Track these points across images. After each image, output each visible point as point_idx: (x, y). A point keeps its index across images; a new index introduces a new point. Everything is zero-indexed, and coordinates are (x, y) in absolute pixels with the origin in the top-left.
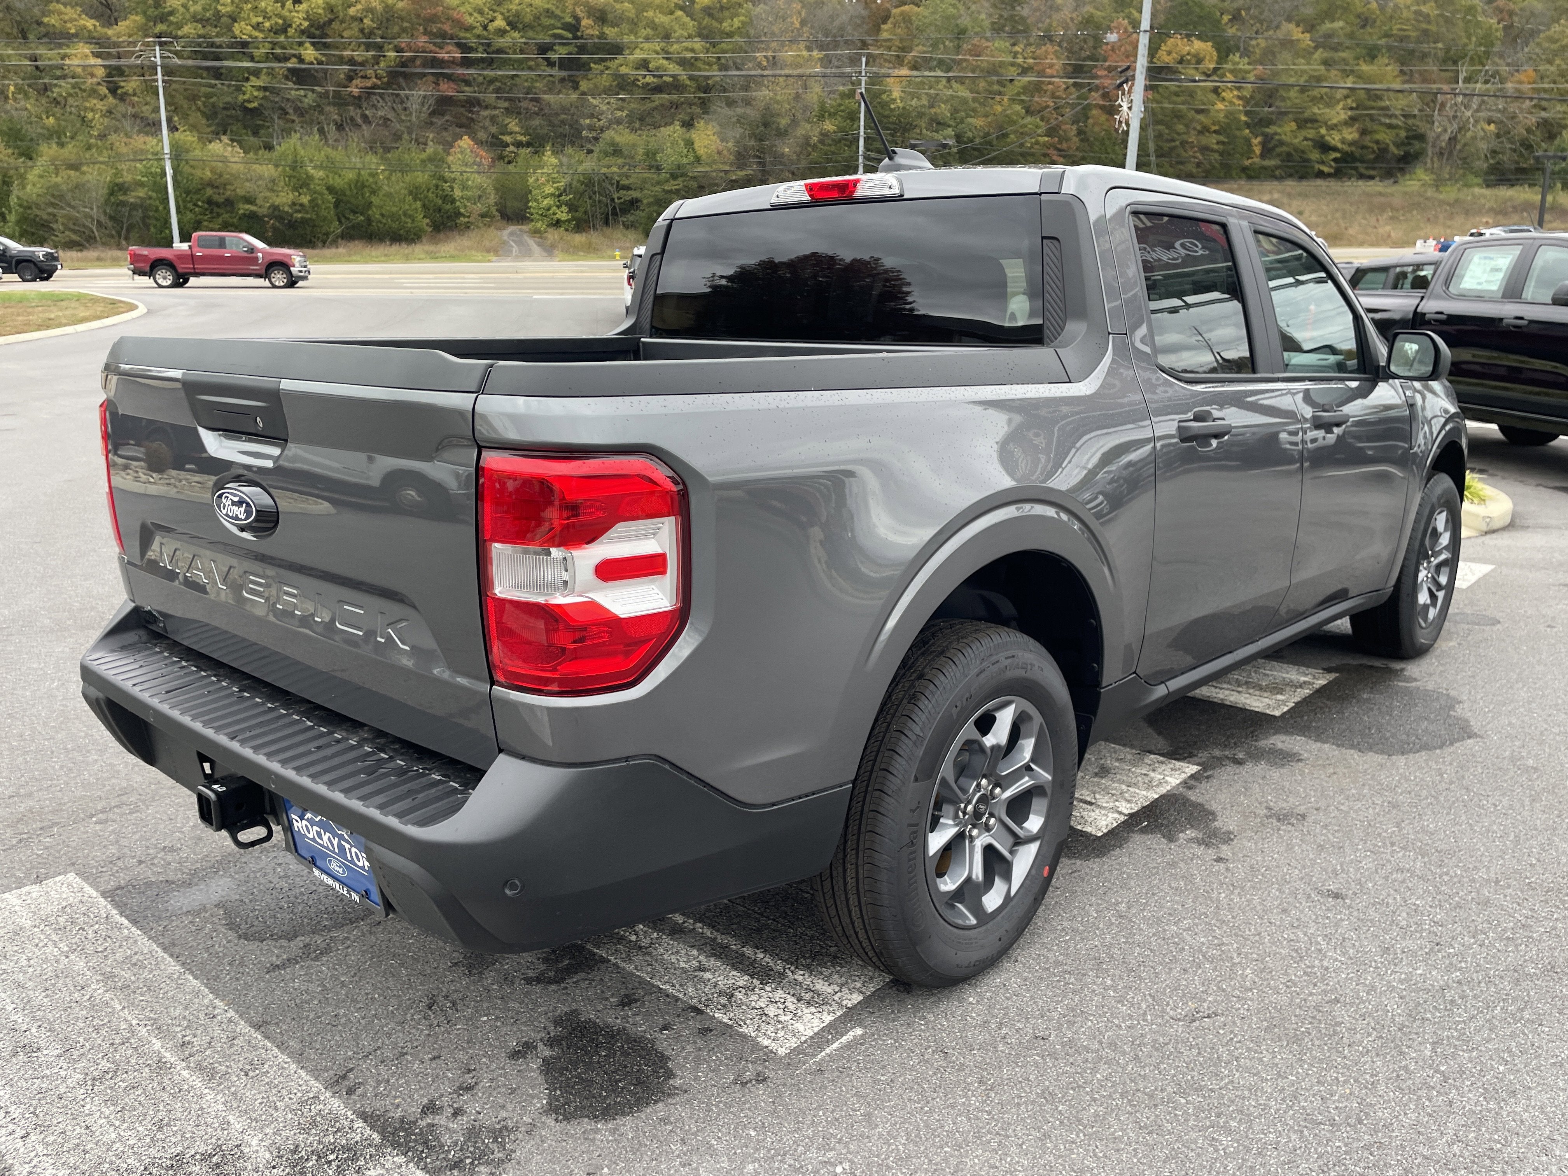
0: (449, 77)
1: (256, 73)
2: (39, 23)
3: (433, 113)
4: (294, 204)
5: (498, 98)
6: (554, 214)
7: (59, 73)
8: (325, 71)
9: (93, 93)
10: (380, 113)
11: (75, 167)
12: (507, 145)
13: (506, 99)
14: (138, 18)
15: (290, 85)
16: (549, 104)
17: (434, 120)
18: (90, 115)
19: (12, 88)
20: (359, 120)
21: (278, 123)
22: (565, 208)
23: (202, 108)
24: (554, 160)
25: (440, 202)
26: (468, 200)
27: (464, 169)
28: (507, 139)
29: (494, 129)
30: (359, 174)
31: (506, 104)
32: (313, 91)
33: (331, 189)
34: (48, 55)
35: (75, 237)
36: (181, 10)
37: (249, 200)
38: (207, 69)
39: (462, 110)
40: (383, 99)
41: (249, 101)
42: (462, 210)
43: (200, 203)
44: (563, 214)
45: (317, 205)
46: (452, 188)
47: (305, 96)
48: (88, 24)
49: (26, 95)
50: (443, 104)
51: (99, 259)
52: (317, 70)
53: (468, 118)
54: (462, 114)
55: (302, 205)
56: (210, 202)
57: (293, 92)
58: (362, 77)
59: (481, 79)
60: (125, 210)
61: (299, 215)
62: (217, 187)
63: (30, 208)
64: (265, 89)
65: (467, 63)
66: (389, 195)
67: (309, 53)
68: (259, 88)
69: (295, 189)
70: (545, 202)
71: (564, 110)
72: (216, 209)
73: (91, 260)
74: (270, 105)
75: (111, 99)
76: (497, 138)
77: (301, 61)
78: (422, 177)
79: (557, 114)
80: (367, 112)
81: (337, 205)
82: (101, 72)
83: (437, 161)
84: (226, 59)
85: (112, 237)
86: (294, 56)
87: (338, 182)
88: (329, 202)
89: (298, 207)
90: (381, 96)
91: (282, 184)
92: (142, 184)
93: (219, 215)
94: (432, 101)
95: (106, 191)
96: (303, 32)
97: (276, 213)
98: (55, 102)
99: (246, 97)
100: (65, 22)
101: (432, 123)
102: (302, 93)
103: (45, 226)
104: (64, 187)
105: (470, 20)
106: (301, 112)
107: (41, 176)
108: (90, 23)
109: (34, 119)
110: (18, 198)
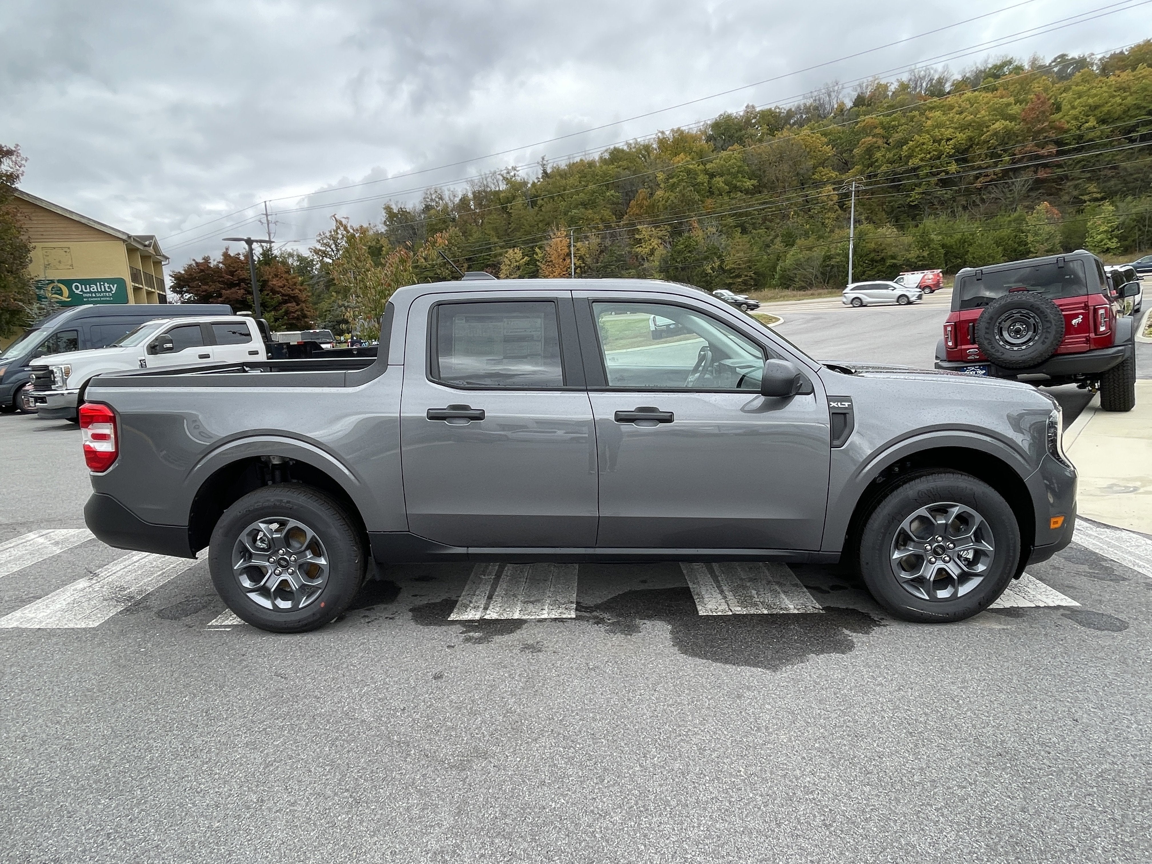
0: (1045, 166)
1: (919, 185)
2: (810, 179)
3: (1031, 190)
4: (919, 257)
5: (1084, 172)
6: (1105, 244)
7: (815, 202)
8: (961, 177)
9: (831, 209)
10: (993, 196)
11: (810, 249)
12: (1085, 202)
13: (1089, 171)
14: (858, 167)
15: (938, 188)
16: (1125, 169)
17: (1030, 194)
18: (827, 221)
19: (792, 213)
20: (978, 202)
21: (927, 210)
22: (1115, 240)
23: (886, 210)
24: (1111, 208)
25: (1017, 246)
26: (1038, 242)
27: (1037, 223)
28: (1086, 198)
29: (1075, 193)
30: (963, 234)
31: (1089, 175)
32: (951, 190)
33: (943, 246)
34: (812, 193)
35: (803, 284)
36: (881, 158)
37: (893, 257)
38: (891, 187)
39: (1054, 184)
40: (996, 187)
41: (913, 201)
42: (1032, 249)
43: (866, 262)
44: (1113, 244)
45: (933, 256)
46: (1027, 236)
47: (946, 193)
48: (833, 175)
49: (798, 215)
50: (1038, 183)
51: (812, 294)
52: (955, 178)
53: (1056, 189)
54: (1052, 187)
55: (923, 257)
56: (872, 260)
57: (939, 192)
58: (985, 176)
59: (1070, 162)
60: (828, 269)
61: (920, 263)
62: (878, 252)
63: (785, 271)
64: (923, 193)
65: (1059, 153)
66: (981, 246)
67: (953, 167)
68: (919, 194)
69: (921, 248)
70: (1099, 237)
71: (1139, 170)
72: (875, 264)
73: (809, 296)
74: (924, 201)
75: (840, 212)
76: (1078, 198)
77: (947, 173)
78: (1005, 232)
79: (1131, 175)
80: (984, 197)
81: (946, 254)
82: (836, 198)
83: (1021, 220)
84: (904, 180)
85: (821, 283)
86: (943, 171)
87: (948, 241)
88: (940, 253)
89: (921, 258)
90: (995, 185)
91: (914, 246)
92: (839, 255)
93: (876, 266)
94: (1031, 182)
95: (822, 259)
96: (951, 156)
97: (908, 263)
98: (812, 217)
99: (911, 199)
100: (822, 176)
101: (1028, 196)
102: (944, 192)
103: (791, 279)
104: (803, 260)
105: (1066, 126)
106: (942, 203)
107: (793, 255)
108: (834, 174)
109: (800, 227)
110: (781, 267)
